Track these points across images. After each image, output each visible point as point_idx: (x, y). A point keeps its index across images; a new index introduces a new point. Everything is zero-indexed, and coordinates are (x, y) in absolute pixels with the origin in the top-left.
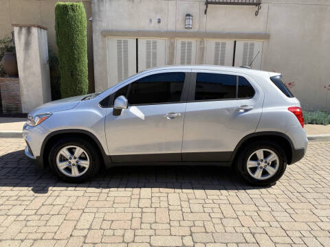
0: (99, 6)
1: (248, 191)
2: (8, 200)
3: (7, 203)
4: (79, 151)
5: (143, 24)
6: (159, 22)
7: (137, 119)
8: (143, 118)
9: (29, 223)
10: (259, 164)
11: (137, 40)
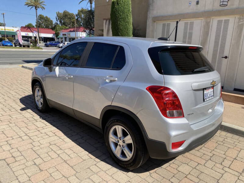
4: (40, 92)
6: (198, 3)
11: (177, 22)
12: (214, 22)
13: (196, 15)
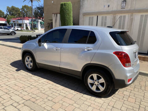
4: (30, 59)
10: (94, 82)
11: (97, 16)
13: (108, 13)
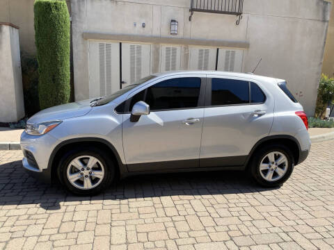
0: (79, 6)
1: (262, 193)
2: (17, 220)
3: (18, 223)
4: (93, 161)
5: (128, 28)
6: (144, 26)
7: (156, 125)
8: (162, 125)
9: (55, 244)
10: (270, 166)
11: (121, 44)
12: (163, 48)
13: (143, 39)
